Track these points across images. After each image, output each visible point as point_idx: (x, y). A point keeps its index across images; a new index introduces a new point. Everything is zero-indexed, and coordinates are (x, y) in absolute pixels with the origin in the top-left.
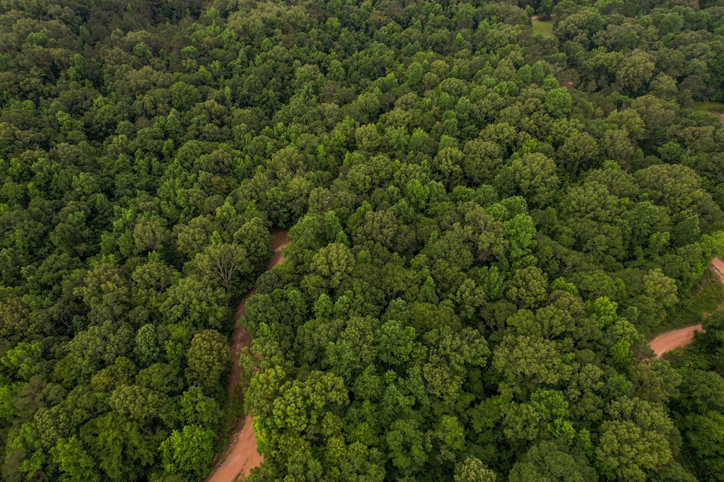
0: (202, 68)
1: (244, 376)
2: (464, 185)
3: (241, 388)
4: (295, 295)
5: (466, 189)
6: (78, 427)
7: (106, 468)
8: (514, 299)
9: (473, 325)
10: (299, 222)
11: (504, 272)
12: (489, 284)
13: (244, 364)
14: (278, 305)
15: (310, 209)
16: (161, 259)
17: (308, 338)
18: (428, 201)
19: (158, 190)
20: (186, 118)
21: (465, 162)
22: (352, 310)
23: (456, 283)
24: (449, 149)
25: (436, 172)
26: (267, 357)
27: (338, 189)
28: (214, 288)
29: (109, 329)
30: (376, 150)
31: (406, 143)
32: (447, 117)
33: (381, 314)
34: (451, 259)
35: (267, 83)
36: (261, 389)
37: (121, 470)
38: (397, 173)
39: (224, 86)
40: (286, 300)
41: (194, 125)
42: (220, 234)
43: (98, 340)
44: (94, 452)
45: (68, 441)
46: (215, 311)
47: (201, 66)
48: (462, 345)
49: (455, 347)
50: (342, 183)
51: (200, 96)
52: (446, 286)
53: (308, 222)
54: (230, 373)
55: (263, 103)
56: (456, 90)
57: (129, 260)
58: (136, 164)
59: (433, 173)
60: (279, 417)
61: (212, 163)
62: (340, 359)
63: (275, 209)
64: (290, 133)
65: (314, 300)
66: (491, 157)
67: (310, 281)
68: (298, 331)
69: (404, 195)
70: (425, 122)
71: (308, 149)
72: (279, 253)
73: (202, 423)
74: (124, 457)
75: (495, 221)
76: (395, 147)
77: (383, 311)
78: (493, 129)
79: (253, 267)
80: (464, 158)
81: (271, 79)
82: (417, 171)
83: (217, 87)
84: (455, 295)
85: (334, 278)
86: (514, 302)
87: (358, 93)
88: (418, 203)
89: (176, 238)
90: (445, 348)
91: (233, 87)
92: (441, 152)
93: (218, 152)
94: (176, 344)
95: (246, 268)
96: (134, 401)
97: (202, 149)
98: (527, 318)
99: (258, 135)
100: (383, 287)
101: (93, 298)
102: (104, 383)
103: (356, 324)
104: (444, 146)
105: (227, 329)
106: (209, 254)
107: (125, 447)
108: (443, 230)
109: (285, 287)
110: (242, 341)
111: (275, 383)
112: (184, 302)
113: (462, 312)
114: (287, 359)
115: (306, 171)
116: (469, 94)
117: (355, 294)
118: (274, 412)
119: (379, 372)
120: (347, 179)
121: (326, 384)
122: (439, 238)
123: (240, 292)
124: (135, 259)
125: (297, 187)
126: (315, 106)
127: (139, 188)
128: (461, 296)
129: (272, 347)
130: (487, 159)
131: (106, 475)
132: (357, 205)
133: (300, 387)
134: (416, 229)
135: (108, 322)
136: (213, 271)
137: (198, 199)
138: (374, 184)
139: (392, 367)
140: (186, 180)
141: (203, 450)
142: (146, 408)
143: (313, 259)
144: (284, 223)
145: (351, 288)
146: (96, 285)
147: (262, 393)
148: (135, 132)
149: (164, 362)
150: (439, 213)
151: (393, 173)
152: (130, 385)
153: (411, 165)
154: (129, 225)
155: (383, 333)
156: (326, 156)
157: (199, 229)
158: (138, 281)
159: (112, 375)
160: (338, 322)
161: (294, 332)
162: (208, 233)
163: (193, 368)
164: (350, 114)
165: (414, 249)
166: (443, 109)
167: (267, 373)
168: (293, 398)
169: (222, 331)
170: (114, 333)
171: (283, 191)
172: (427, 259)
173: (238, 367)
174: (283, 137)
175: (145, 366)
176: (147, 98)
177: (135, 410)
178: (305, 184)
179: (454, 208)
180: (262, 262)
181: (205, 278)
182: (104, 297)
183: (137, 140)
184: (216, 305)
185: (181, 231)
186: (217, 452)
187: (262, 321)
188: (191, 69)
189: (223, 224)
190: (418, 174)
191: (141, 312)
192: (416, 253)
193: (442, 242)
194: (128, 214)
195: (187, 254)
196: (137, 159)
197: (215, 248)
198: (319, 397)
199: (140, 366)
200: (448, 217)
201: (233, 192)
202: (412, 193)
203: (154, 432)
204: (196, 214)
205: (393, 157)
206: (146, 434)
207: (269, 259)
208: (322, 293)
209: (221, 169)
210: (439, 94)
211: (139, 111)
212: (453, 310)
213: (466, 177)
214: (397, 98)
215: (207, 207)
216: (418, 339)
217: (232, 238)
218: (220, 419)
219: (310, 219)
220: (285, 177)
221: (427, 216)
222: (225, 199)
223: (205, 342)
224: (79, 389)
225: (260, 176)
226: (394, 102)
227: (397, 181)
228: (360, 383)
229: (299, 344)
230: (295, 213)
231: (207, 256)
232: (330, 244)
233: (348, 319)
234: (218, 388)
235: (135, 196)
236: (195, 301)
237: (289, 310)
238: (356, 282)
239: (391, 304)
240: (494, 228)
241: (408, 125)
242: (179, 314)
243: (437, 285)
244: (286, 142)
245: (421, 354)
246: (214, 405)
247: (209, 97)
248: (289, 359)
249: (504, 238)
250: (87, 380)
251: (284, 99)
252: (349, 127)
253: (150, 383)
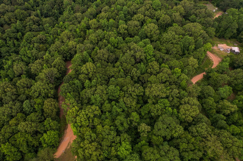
0: (26, 3)
1: (65, 112)
2: (129, 37)
3: (64, 116)
4: (77, 82)
5: (130, 38)
6: (8, 139)
7: (22, 150)
8: (149, 72)
9: (137, 83)
10: (74, 57)
11: (145, 64)
12: (141, 69)
13: (64, 108)
14: (72, 86)
15: (78, 52)
16: (26, 77)
17: (84, 95)
18: (118, 44)
19: (20, 52)
20: (24, 23)
21: (128, 29)
22: (97, 84)
23: (130, 70)
24: (122, 25)
25: (119, 34)
26: (72, 104)
27: (86, 43)
28: (48, 84)
29: (12, 105)
30: (97, 28)
31: (107, 24)
32: (120, 14)
33: (107, 84)
34: (128, 62)
35: (53, 7)
36: (71, 115)
37: (28, 150)
38: (106, 36)
39: (37, 10)
40: (75, 84)
41: (28, 26)
42: (47, 65)
43: (8, 109)
44: (16, 146)
45: (5, 145)
46: (50, 92)
47: (25, 2)
48: (135, 89)
49: (133, 90)
50: (87, 41)
51: (28, 15)
52: (127, 71)
53: (78, 56)
54: (60, 111)
55: (53, 15)
56: (122, 4)
57: (14, 79)
58: (8, 43)
59: (118, 34)
60: (79, 122)
61: (39, 40)
62: (96, 101)
63: (65, 54)
64: (66, 25)
65: (84, 83)
66: (137, 26)
67: (82, 77)
68: (81, 94)
69: (109, 43)
70: (113, 16)
71: (73, 31)
72: (69, 69)
73: (53, 129)
74: (28, 145)
75: (141, 48)
76: (104, 26)
77: (108, 83)
78: (136, 17)
79: (61, 75)
80: (128, 28)
81: (54, 6)
82: (113, 34)
83: (34, 10)
84: (131, 74)
85: (90, 74)
86: (149, 74)
87: (88, 8)
88: (114, 45)
89: (31, 69)
90: (130, 92)
91: (41, 10)
92: (120, 27)
93: (40, 35)
94: (38, 105)
95: (58, 75)
96: (27, 127)
97: (34, 35)
98: (154, 78)
99: (54, 27)
100: (107, 75)
101: (3, 95)
102: (14, 123)
103: (99, 88)
104: (120, 24)
105: (56, 97)
106: (44, 73)
107: (27, 142)
108: (124, 53)
109: (73, 80)
110: (62, 100)
111: (76, 112)
112: (38, 91)
113: (133, 79)
114: (78, 104)
115: (74, 38)
116: (127, 5)
117: (98, 78)
118: (77, 121)
119: (110, 103)
120: (89, 40)
121: (93, 109)
122: (123, 56)
123: (58, 84)
124: (16, 78)
125: (71, 45)
126: (73, 15)
127: (11, 52)
128: (133, 74)
129: (72, 100)
130: (135, 27)
131: (23, 152)
132: (94, 48)
133: (84, 112)
134: (115, 54)
135: (11, 102)
136: (47, 78)
137: (36, 54)
138: (99, 40)
139: (114, 100)
140: (30, 47)
141: (55, 138)
142: (32, 128)
143: (81, 69)
144: (69, 58)
145: (96, 77)
146: (3, 90)
147: (72, 116)
148: (4, 31)
149: (35, 112)
150: (122, 48)
151: (104, 36)
152: (24, 122)
153: (110, 32)
154: (11, 67)
155: (109, 90)
156: (80, 32)
157: (38, 64)
158: (19, 86)
159: (17, 120)
160: (94, 89)
161: (79, 94)
162: (42, 65)
163: (46, 112)
164: (86, 16)
165: (115, 61)
166: (118, 11)
167: (72, 109)
168: (83, 115)
169: (54, 98)
170: (14, 105)
171: (67, 47)
172: (120, 63)
173: (62, 109)
174: (63, 27)
175: (28, 115)
176: (5, 17)
177: (28, 130)
178: (74, 43)
179: (127, 45)
180: (64, 73)
181: (44, 81)
182: (7, 93)
183: (6, 34)
184: (50, 90)
185: (32, 66)
186: (60, 137)
187: (67, 93)
188: (21, 3)
189: (47, 61)
190: (113, 35)
191: (23, 97)
192: (116, 62)
193: (124, 57)
194: (9, 62)
195: (36, 74)
196: (8, 42)
197: (46, 70)
198: (91, 114)
199: (27, 115)
200: (125, 49)
201: (48, 49)
202: (112, 42)
203: (37, 135)
204: (36, 59)
205: (103, 30)
206: (34, 137)
207: (66, 71)
208: (87, 80)
209: (42, 41)
210: (116, 6)
211: (3, 22)
212: (130, 79)
213: (129, 34)
214: (102, 9)
215: (40, 56)
216: (121, 90)
217: (51, 66)
218: (59, 127)
219: (78, 55)
220: (67, 42)
221: (118, 49)
222: (46, 52)
223: (49, 103)
224: (5, 127)
225: (57, 43)
226: (101, 10)
227: (106, 38)
228: (104, 107)
229: (82, 98)
230: (72, 54)
231: (43, 73)
232: (86, 63)
233: (97, 87)
234: (56, 117)
235: (11, 55)
236: (42, 90)
237: (76, 87)
238: (97, 75)
239: (110, 80)
240: (140, 50)
241: (107, 18)
242: (37, 95)
243: (124, 72)
244: (65, 29)
245: (122, 95)
246: (56, 123)
247: (32, 15)
248: (79, 103)
249: (144, 53)
250: (8, 123)
251: (61, 13)
252: (86, 21)
253: (32, 120)
